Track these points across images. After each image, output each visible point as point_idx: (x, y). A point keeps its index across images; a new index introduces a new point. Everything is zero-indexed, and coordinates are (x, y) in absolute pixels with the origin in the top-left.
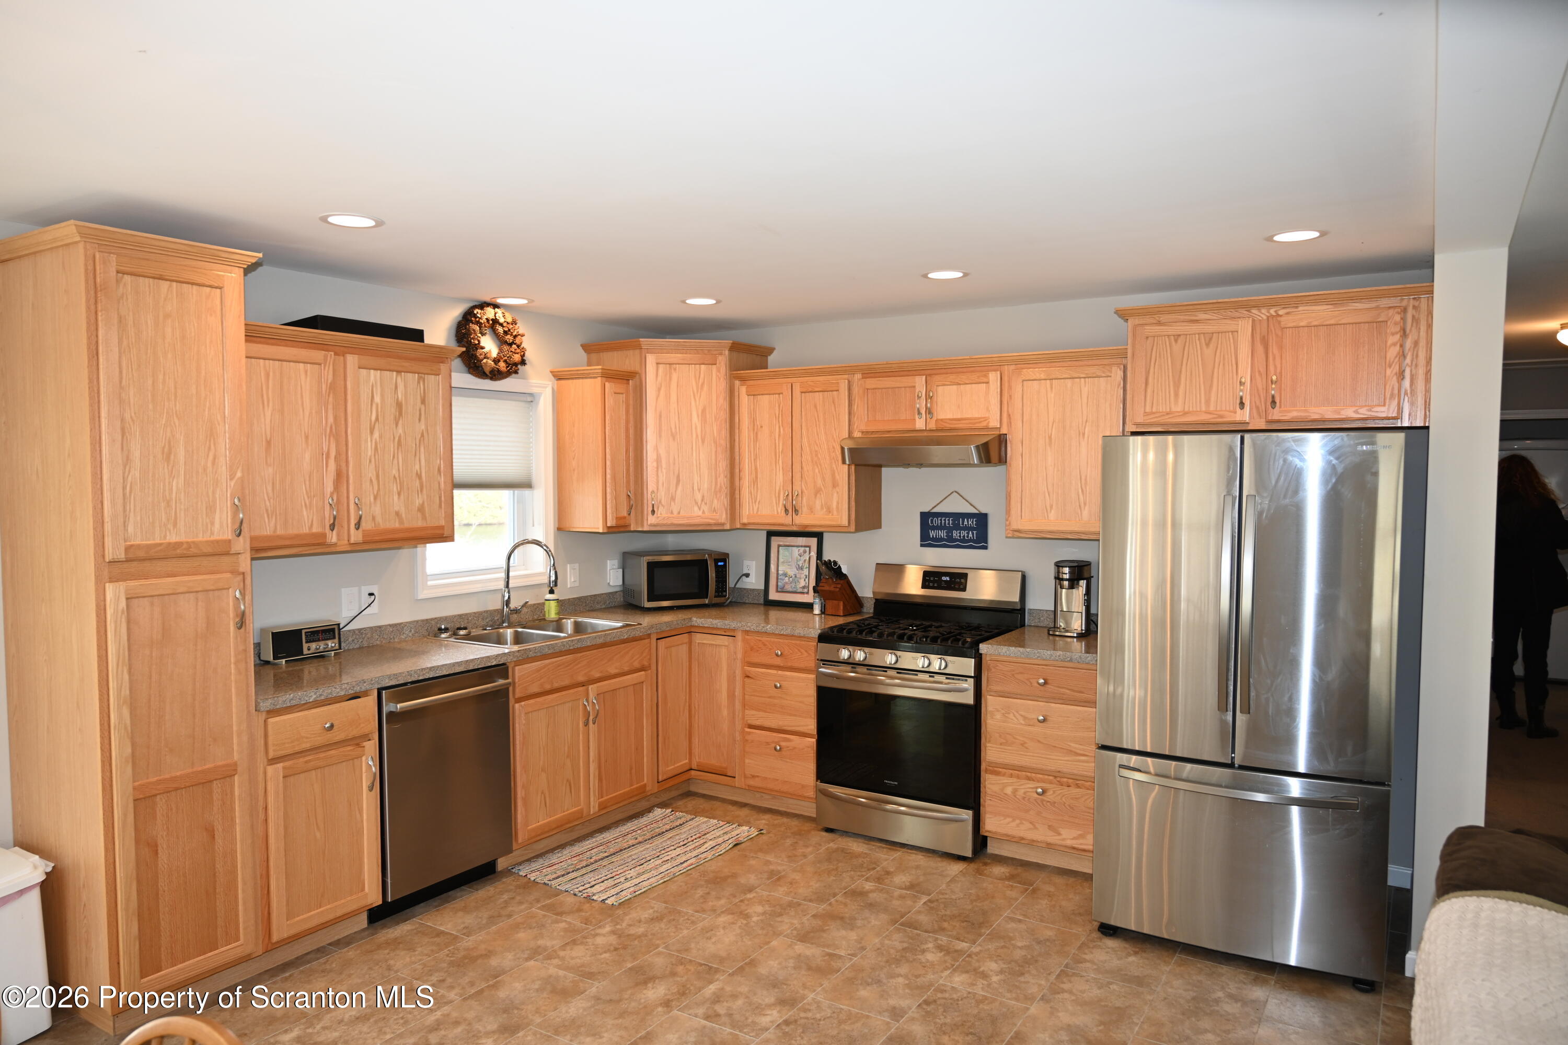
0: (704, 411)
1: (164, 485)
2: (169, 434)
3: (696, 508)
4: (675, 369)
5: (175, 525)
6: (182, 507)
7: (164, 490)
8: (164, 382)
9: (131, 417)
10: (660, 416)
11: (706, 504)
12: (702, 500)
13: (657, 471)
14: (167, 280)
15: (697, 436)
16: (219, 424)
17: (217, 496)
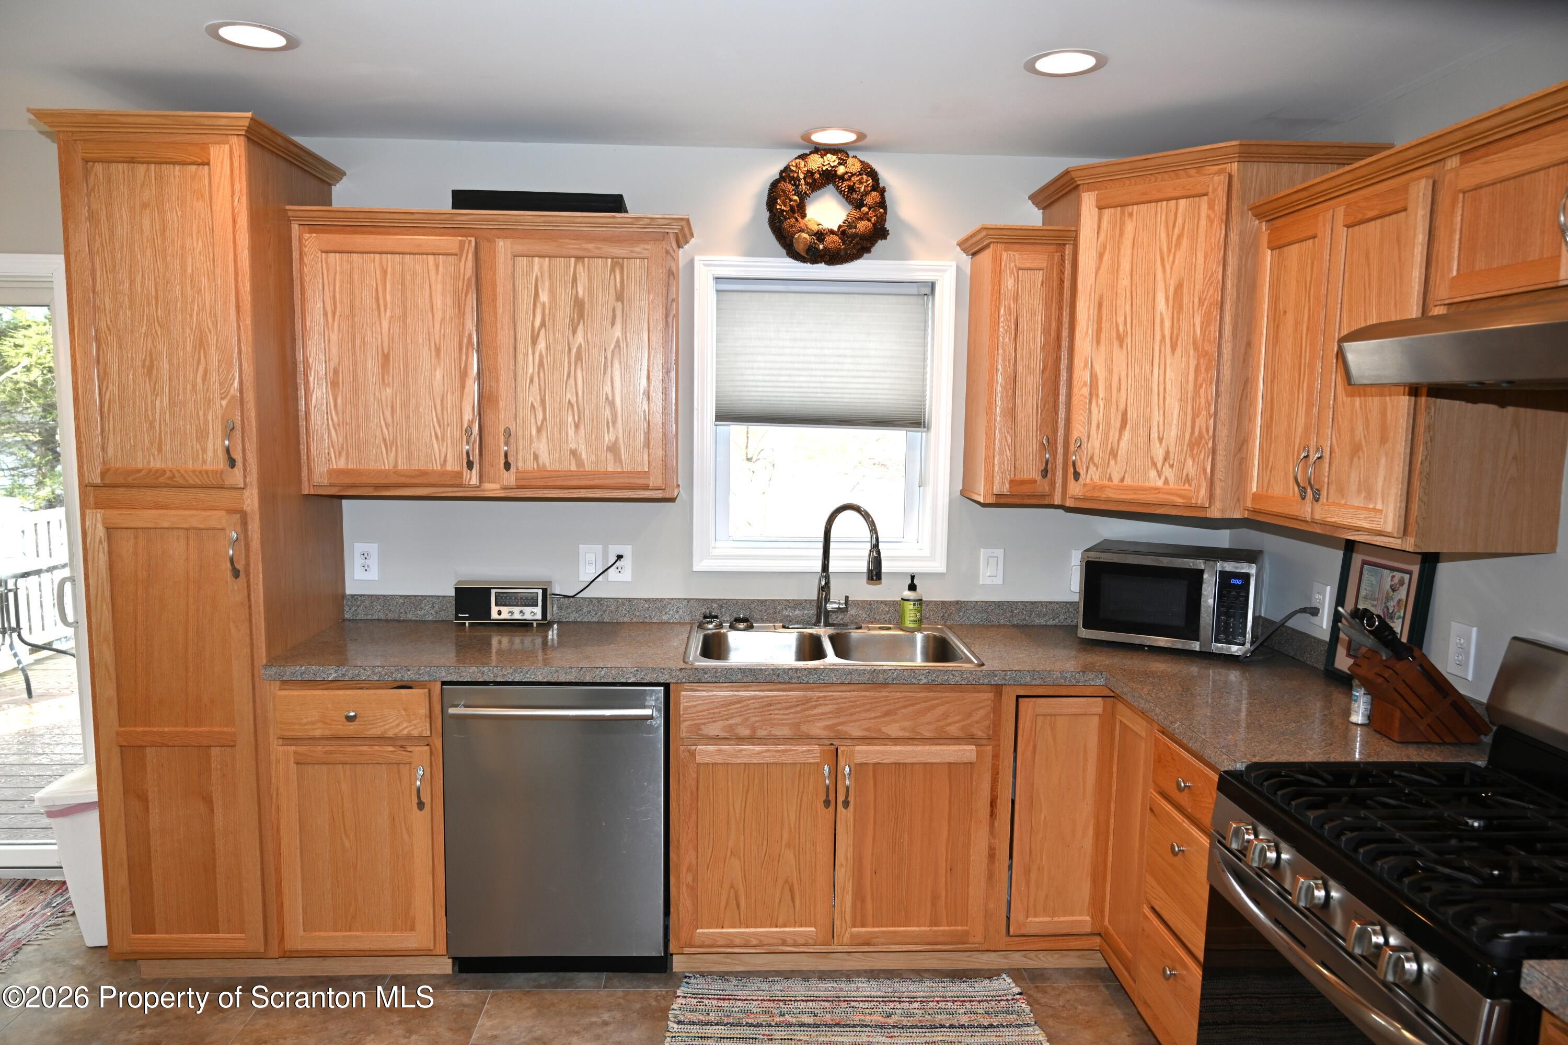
0: (1179, 287)
1: (146, 404)
2: (150, 345)
3: (1153, 473)
4: (1131, 215)
5: (160, 450)
6: (168, 430)
7: (146, 410)
8: (143, 283)
9: (107, 326)
10: (1100, 305)
11: (1171, 466)
12: (1166, 459)
13: (1090, 402)
14: (143, 163)
15: (1163, 337)
16: (210, 331)
17: (210, 418)
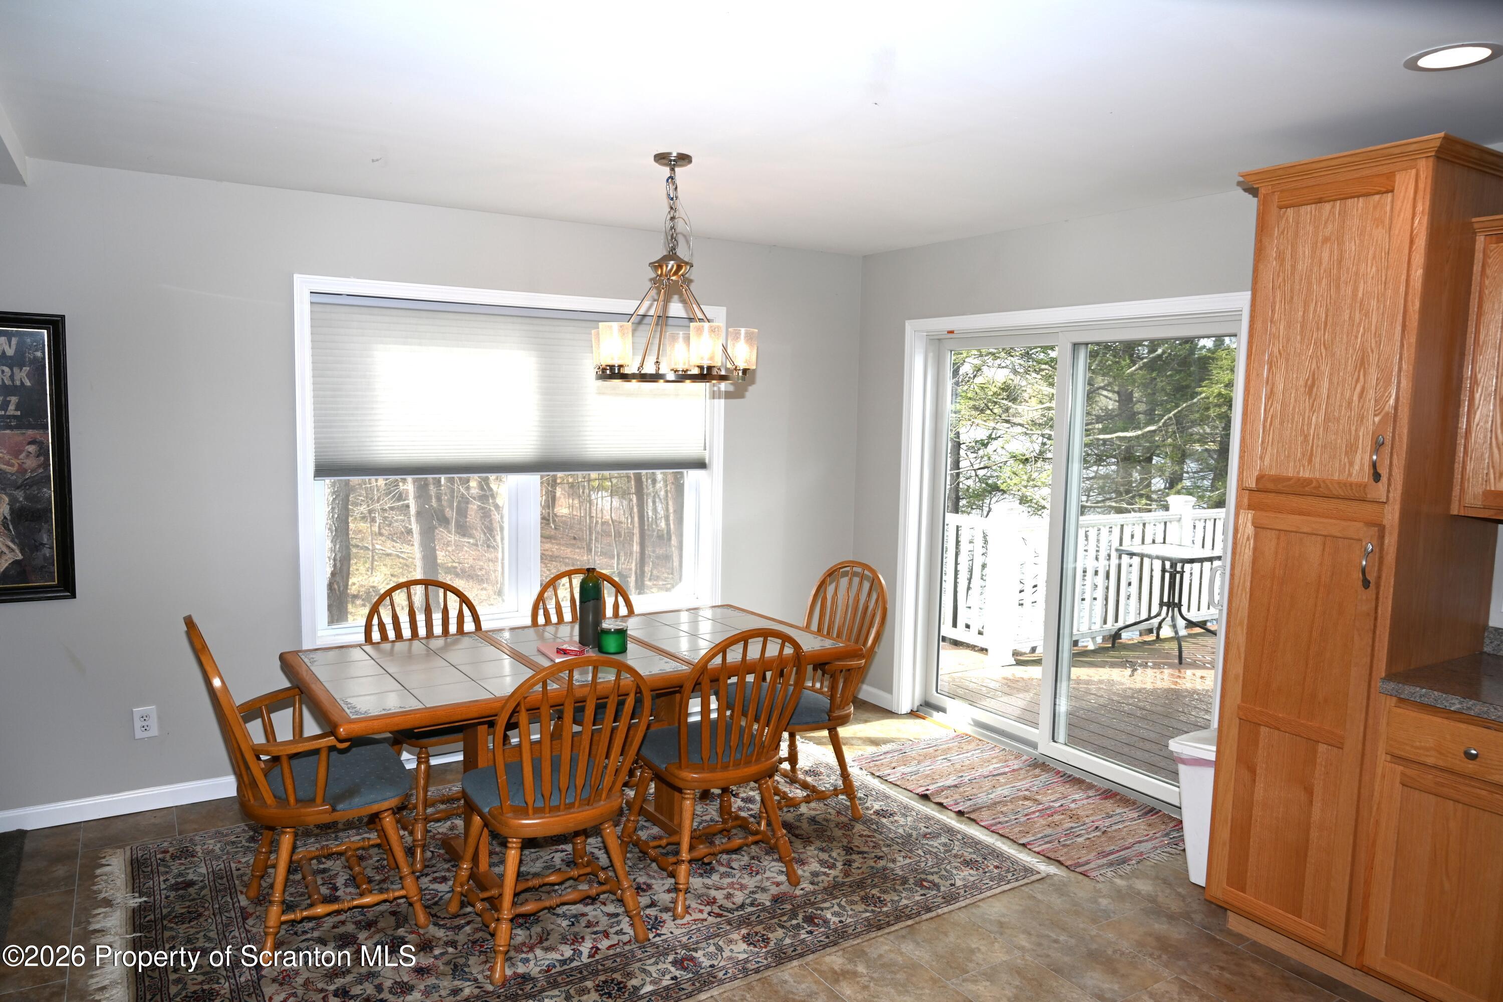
1: (1303, 419)
2: (1314, 366)
5: (1310, 461)
6: (1320, 443)
7: (1303, 425)
8: (1315, 310)
9: (1279, 351)
14: (1329, 201)
16: (1372, 351)
17: (1361, 434)
